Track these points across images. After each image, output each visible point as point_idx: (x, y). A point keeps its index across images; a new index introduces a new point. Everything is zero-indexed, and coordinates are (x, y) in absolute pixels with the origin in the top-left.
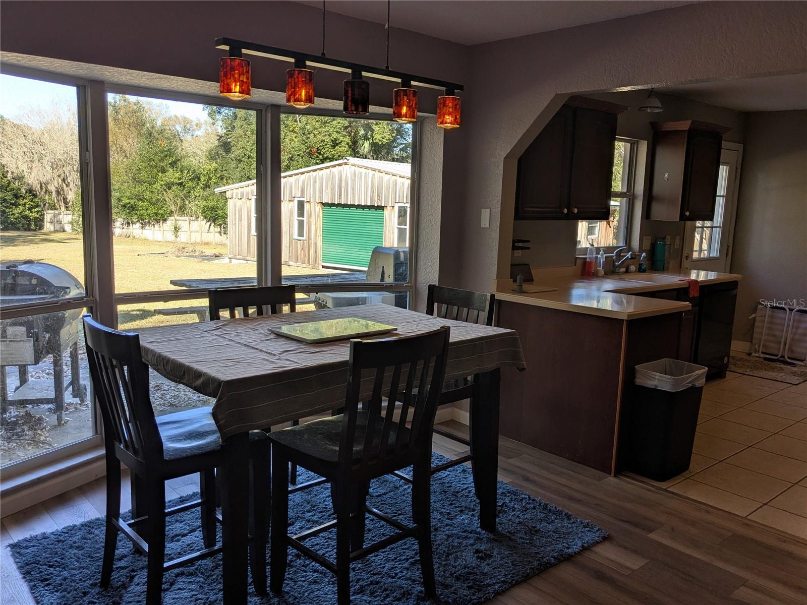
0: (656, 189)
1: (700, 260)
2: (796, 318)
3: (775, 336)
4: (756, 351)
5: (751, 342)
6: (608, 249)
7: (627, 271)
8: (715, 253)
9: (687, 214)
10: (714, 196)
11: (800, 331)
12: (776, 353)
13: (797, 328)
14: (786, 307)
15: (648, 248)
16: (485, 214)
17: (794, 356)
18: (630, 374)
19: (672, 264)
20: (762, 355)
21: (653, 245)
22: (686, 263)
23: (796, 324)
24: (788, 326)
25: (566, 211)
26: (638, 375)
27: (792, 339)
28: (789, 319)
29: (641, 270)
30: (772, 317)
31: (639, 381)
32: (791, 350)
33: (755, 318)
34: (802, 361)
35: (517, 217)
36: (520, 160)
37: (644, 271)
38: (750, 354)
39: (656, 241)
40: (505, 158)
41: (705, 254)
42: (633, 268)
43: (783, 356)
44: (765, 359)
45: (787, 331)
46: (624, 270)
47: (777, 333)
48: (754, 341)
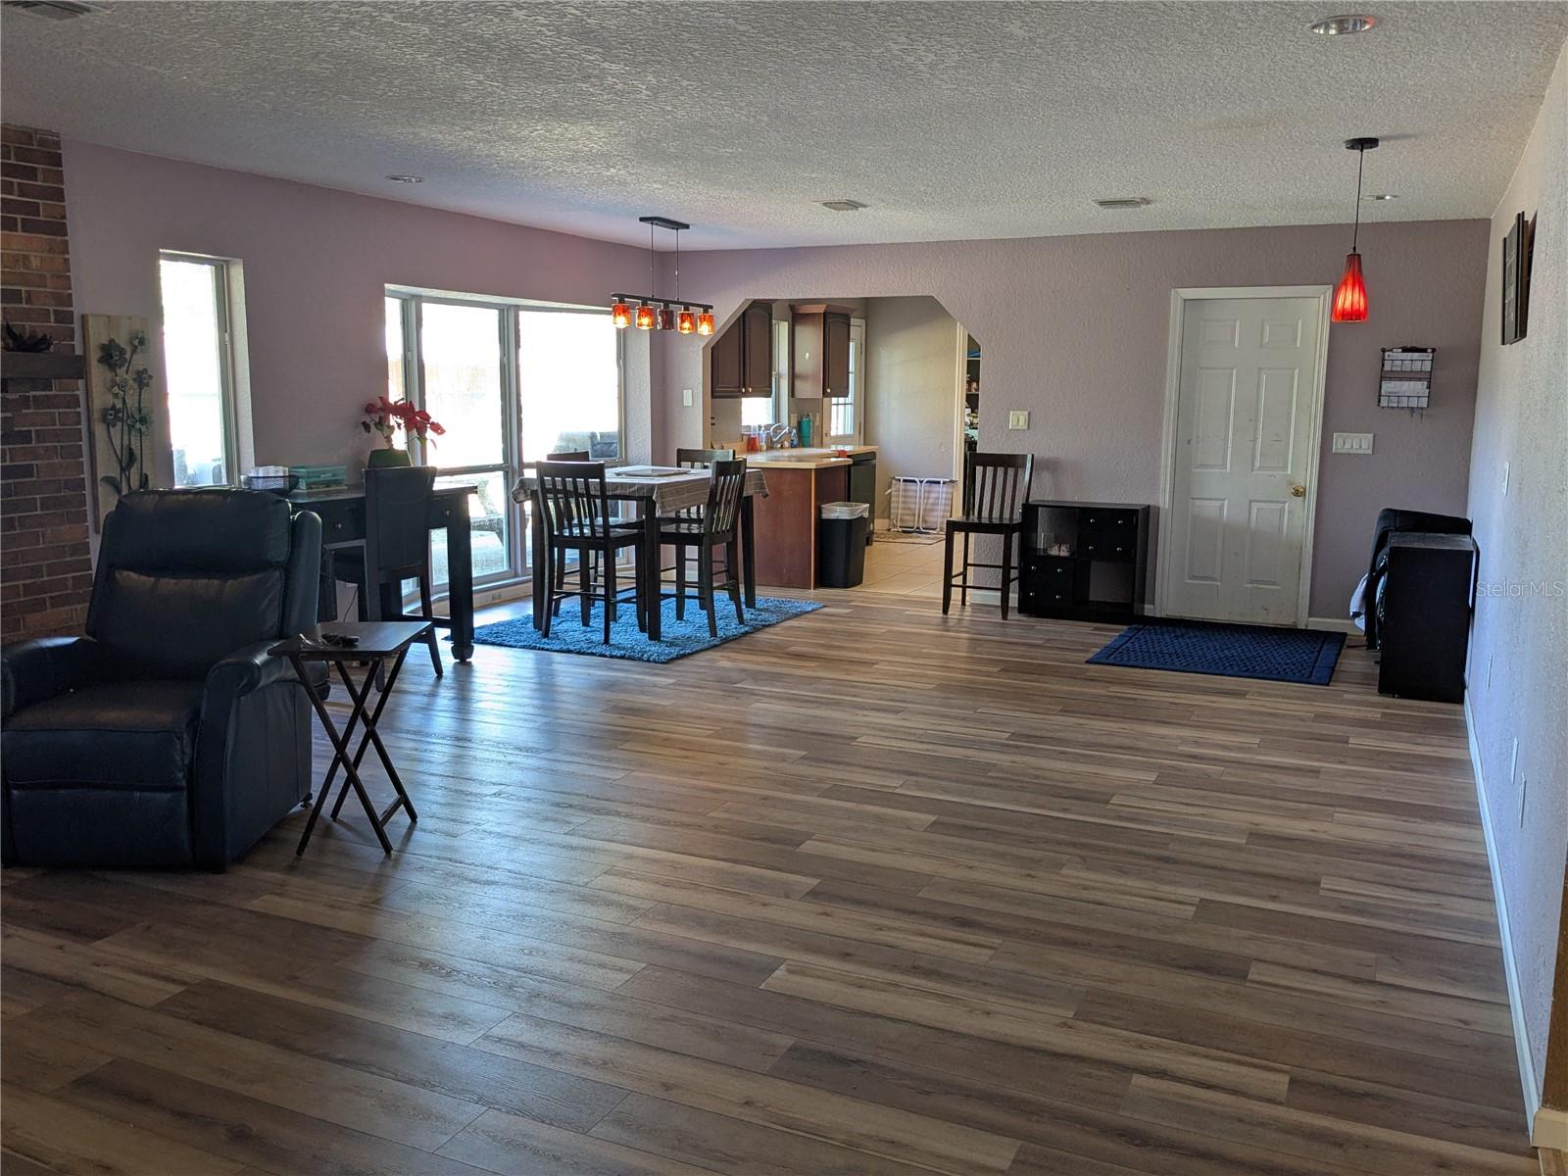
0: (797, 370)
1: (837, 437)
2: (927, 489)
3: (909, 509)
4: (895, 526)
5: (889, 518)
6: (767, 427)
7: (782, 447)
8: (849, 431)
9: (829, 391)
10: (848, 373)
11: (931, 501)
12: (911, 525)
13: (928, 498)
14: (917, 480)
15: (796, 425)
16: (687, 395)
17: (928, 525)
18: (819, 511)
19: (817, 440)
20: (900, 530)
21: (799, 423)
22: (826, 440)
23: (926, 495)
24: (920, 498)
25: (744, 390)
26: (824, 511)
27: (925, 510)
28: (920, 491)
29: (792, 446)
30: (905, 490)
31: (825, 516)
32: (925, 521)
33: (890, 493)
34: (934, 529)
35: (713, 397)
36: (712, 348)
37: (795, 447)
38: (889, 530)
39: (802, 418)
40: (704, 348)
41: (840, 432)
42: (786, 444)
43: (918, 528)
44: (904, 532)
45: (920, 503)
46: (779, 446)
47: (912, 506)
48: (892, 517)
